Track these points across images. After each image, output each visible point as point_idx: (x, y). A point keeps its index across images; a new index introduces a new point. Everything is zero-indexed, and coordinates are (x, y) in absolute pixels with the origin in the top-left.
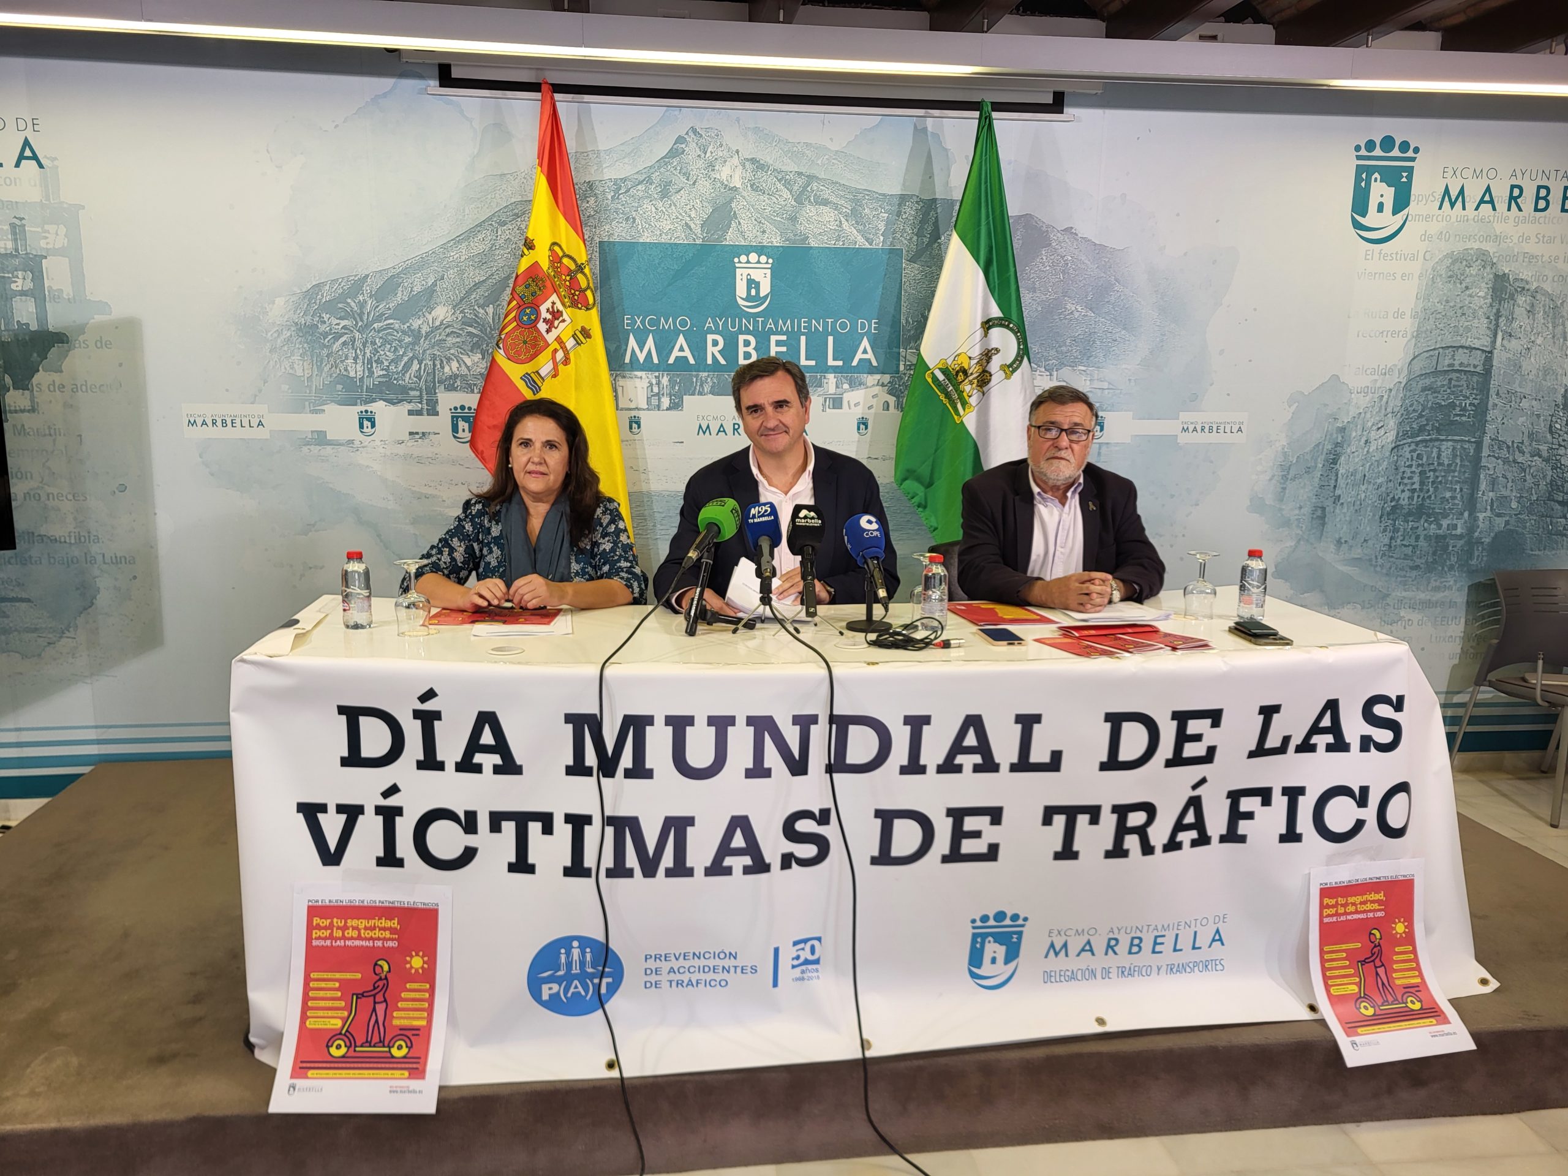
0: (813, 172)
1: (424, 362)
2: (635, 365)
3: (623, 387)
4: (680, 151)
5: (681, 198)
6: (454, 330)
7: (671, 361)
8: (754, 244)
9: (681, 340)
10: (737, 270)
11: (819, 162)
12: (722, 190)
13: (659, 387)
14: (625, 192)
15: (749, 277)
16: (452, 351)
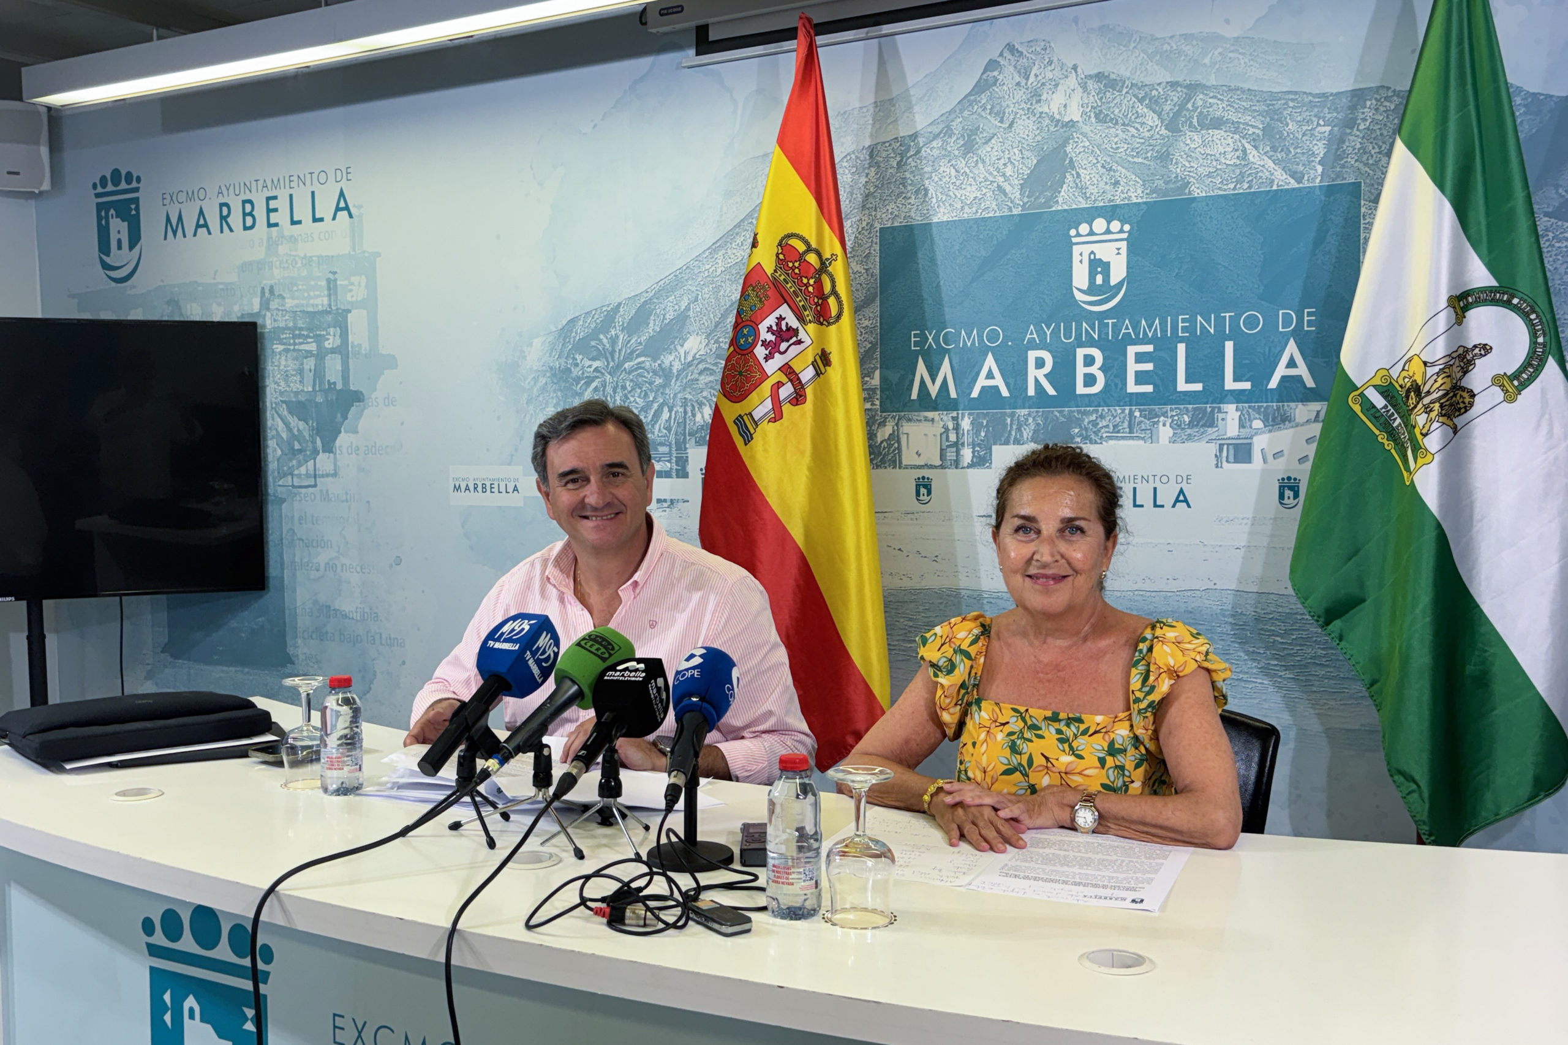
0: (1198, 77)
1: (675, 409)
2: (927, 402)
3: (907, 434)
4: (991, 80)
5: (990, 151)
6: (707, 366)
7: (975, 394)
8: (1101, 204)
9: (990, 362)
10: (1074, 247)
11: (1207, 61)
12: (1052, 129)
13: (957, 434)
14: (915, 154)
15: (1092, 257)
16: (705, 394)
